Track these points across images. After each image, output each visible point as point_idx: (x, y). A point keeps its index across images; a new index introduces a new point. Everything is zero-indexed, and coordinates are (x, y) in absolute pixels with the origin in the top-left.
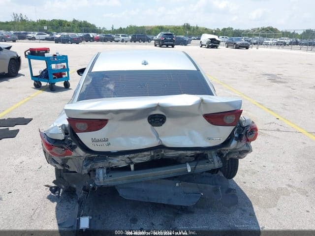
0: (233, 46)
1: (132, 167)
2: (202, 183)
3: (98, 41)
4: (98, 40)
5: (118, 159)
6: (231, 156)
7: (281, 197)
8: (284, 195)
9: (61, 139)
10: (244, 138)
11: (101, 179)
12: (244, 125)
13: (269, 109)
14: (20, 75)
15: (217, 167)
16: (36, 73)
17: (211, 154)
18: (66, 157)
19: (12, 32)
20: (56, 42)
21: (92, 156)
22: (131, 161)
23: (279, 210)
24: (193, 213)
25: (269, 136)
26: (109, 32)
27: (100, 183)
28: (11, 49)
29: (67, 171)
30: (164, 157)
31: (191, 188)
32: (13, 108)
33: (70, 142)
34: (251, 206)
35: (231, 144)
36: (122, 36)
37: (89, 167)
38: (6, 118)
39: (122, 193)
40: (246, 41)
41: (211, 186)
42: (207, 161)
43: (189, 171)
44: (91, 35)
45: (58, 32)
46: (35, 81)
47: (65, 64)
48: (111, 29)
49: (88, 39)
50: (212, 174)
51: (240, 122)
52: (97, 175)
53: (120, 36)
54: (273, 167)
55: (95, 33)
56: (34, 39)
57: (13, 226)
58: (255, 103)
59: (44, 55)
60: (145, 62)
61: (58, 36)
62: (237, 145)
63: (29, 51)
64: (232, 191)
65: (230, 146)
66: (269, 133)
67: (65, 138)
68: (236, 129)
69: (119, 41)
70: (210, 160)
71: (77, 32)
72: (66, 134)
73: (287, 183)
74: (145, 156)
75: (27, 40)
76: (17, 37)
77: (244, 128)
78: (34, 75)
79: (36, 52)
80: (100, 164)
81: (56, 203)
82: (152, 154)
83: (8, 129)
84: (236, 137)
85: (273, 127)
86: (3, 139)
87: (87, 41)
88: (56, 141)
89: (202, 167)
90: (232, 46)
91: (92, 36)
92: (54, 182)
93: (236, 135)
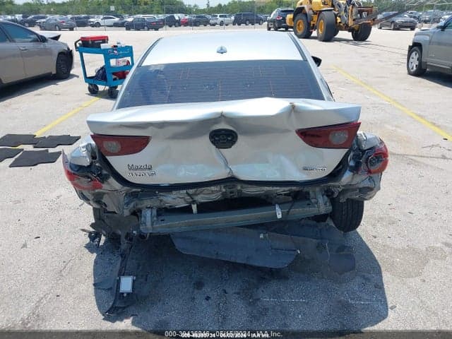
0: (391, 27)
1: (194, 207)
2: (299, 236)
3: (185, 26)
4: (186, 23)
5: (173, 196)
6: (348, 195)
7: (432, 261)
8: (437, 258)
9: (86, 165)
10: (363, 167)
11: (149, 224)
12: (365, 146)
13: (434, 124)
14: (73, 76)
15: (323, 212)
16: (91, 72)
17: (314, 192)
18: (97, 191)
19: (69, 16)
20: (127, 29)
21: (134, 190)
22: (192, 199)
23: (424, 281)
24: (286, 278)
25: (427, 166)
26: (204, 11)
27: (147, 229)
28: (59, 40)
29: (106, 211)
30: (242, 196)
31: (282, 241)
32: (57, 121)
33: (100, 169)
34: (379, 272)
35: (342, 176)
36: (220, 16)
37: (131, 205)
38: (47, 136)
39: (179, 244)
40: (411, 17)
41: (314, 240)
42: (308, 202)
43: (279, 216)
44: (177, 16)
45: (131, 15)
46: (90, 84)
47: (129, 59)
48: (206, 7)
49: (172, 23)
50: (318, 222)
51: (359, 142)
52: (143, 219)
53: (218, 17)
54: (426, 215)
55: (183, 13)
56: (97, 25)
57: (36, 282)
58: (412, 115)
59: (100, 47)
60: (222, 49)
61: (130, 20)
62: (353, 178)
63: (80, 42)
64: (346, 250)
65: (341, 179)
66: (429, 161)
67: (91, 163)
68: (352, 154)
69: (216, 24)
70: (313, 201)
71: (158, 13)
72: (93, 157)
73: (444, 241)
74: (213, 192)
75: (90, 28)
76: (75, 23)
77: (364, 152)
78: (88, 76)
79: (90, 42)
80: (148, 202)
81: (95, 255)
82: (224, 190)
83: (47, 151)
84: (351, 167)
85: (435, 151)
86: (39, 165)
87: (170, 26)
88: (81, 168)
89: (300, 211)
90: (388, 26)
91: (177, 18)
92: (92, 225)
93: (352, 163)
